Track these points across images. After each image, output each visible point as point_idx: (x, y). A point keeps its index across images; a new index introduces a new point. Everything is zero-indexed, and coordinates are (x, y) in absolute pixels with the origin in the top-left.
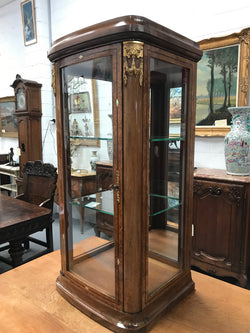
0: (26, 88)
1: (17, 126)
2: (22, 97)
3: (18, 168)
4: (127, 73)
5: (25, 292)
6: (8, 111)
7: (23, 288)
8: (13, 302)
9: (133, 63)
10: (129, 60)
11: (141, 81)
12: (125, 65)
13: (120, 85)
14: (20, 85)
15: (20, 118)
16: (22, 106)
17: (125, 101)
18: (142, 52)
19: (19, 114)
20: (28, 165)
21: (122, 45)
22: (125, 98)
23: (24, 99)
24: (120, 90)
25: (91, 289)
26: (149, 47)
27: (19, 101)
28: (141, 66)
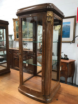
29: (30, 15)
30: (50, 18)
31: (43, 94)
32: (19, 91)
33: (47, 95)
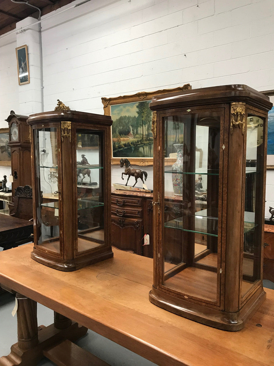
0: (19, 122)
1: (11, 155)
2: (15, 130)
3: (10, 194)
4: (63, 137)
5: (12, 259)
6: (3, 142)
7: (11, 257)
8: (5, 262)
9: (66, 132)
10: (64, 130)
11: (70, 140)
12: (62, 133)
13: (60, 142)
14: (14, 120)
15: (14, 149)
16: (15, 138)
17: (63, 149)
18: (70, 126)
19: (12, 145)
20: (19, 189)
21: (61, 123)
22: (63, 148)
23: (17, 132)
24: (60, 144)
25: (49, 252)
26: (75, 123)
27: (13, 133)
28: (70, 133)
29: (189, 110)
30: (239, 118)
31: (222, 308)
32: (153, 301)
33: (231, 311)
